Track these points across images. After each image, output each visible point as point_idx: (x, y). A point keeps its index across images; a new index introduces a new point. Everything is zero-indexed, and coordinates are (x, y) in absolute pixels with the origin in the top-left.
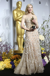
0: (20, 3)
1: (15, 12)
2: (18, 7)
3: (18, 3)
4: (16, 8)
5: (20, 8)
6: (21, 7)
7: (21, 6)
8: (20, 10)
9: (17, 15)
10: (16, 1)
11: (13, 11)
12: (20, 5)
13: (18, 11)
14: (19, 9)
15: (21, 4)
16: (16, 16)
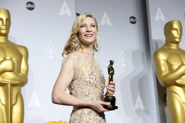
0: (176, 26)
1: (162, 57)
2: (170, 40)
3: (168, 27)
4: (164, 42)
5: (177, 43)
6: (180, 38)
7: (181, 35)
8: (179, 49)
9: (170, 66)
10: (160, 20)
11: (156, 54)
12: (175, 33)
13: (171, 54)
14: (174, 46)
15: (181, 30)
16: (164, 68)
